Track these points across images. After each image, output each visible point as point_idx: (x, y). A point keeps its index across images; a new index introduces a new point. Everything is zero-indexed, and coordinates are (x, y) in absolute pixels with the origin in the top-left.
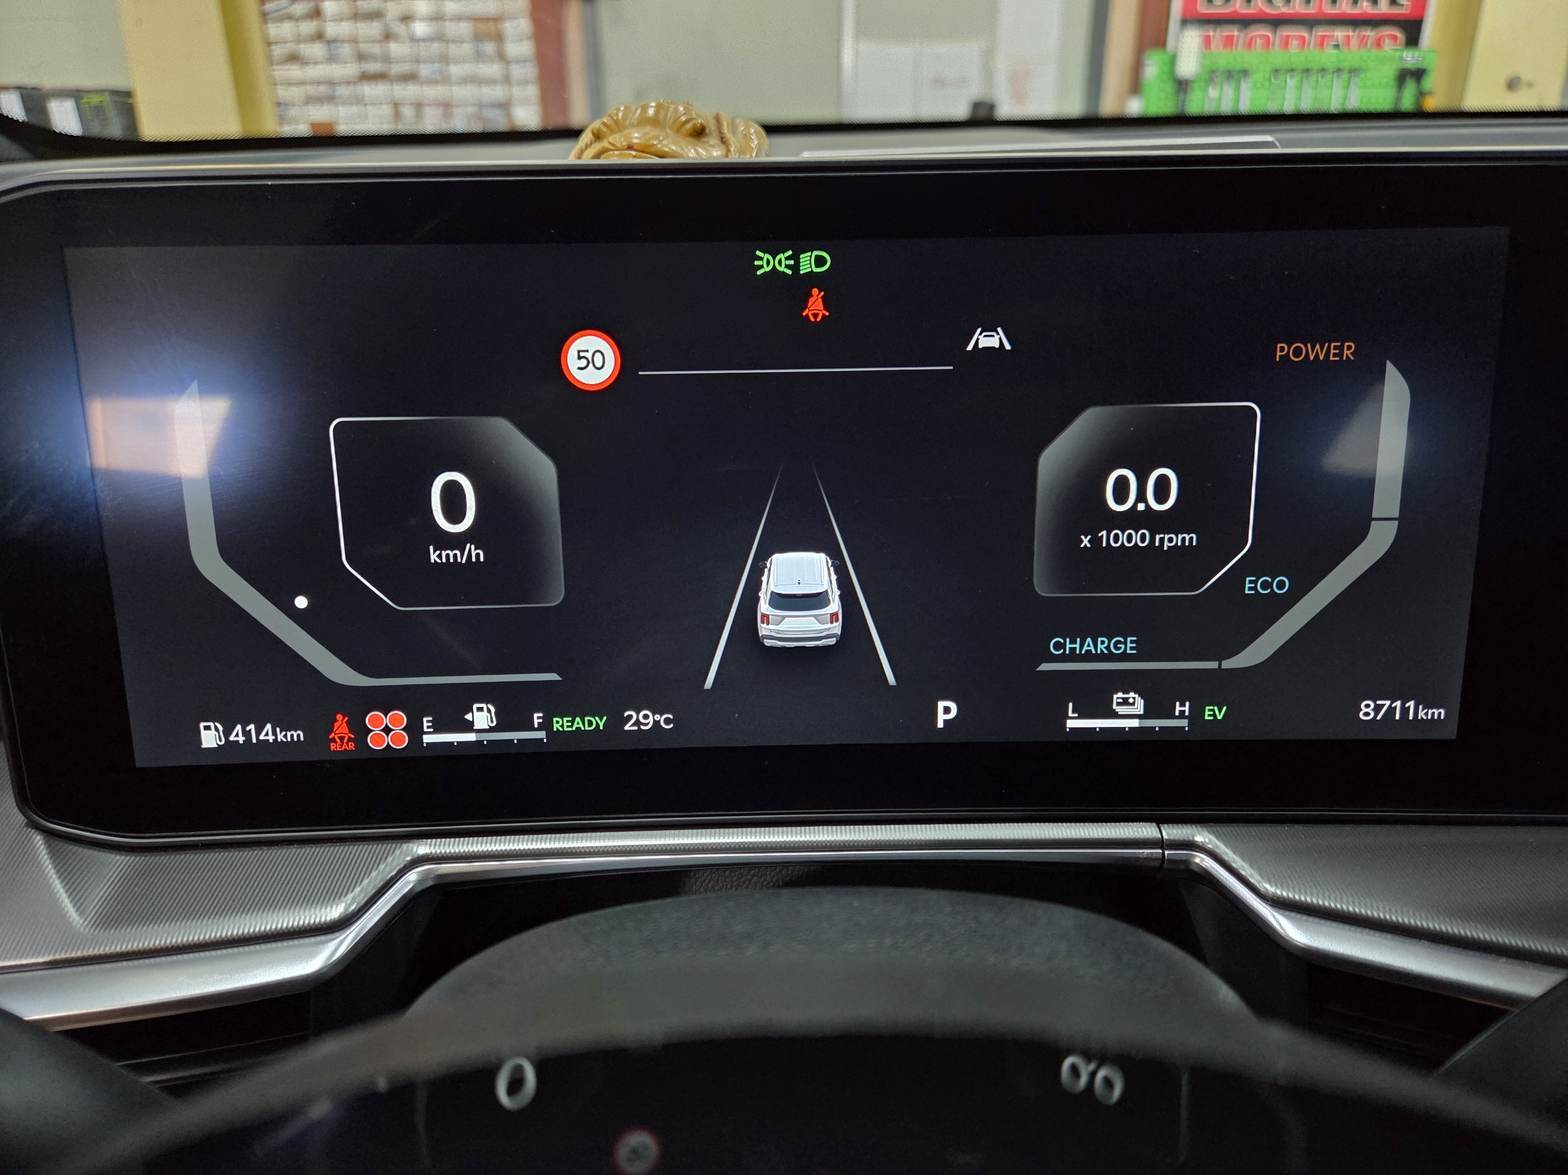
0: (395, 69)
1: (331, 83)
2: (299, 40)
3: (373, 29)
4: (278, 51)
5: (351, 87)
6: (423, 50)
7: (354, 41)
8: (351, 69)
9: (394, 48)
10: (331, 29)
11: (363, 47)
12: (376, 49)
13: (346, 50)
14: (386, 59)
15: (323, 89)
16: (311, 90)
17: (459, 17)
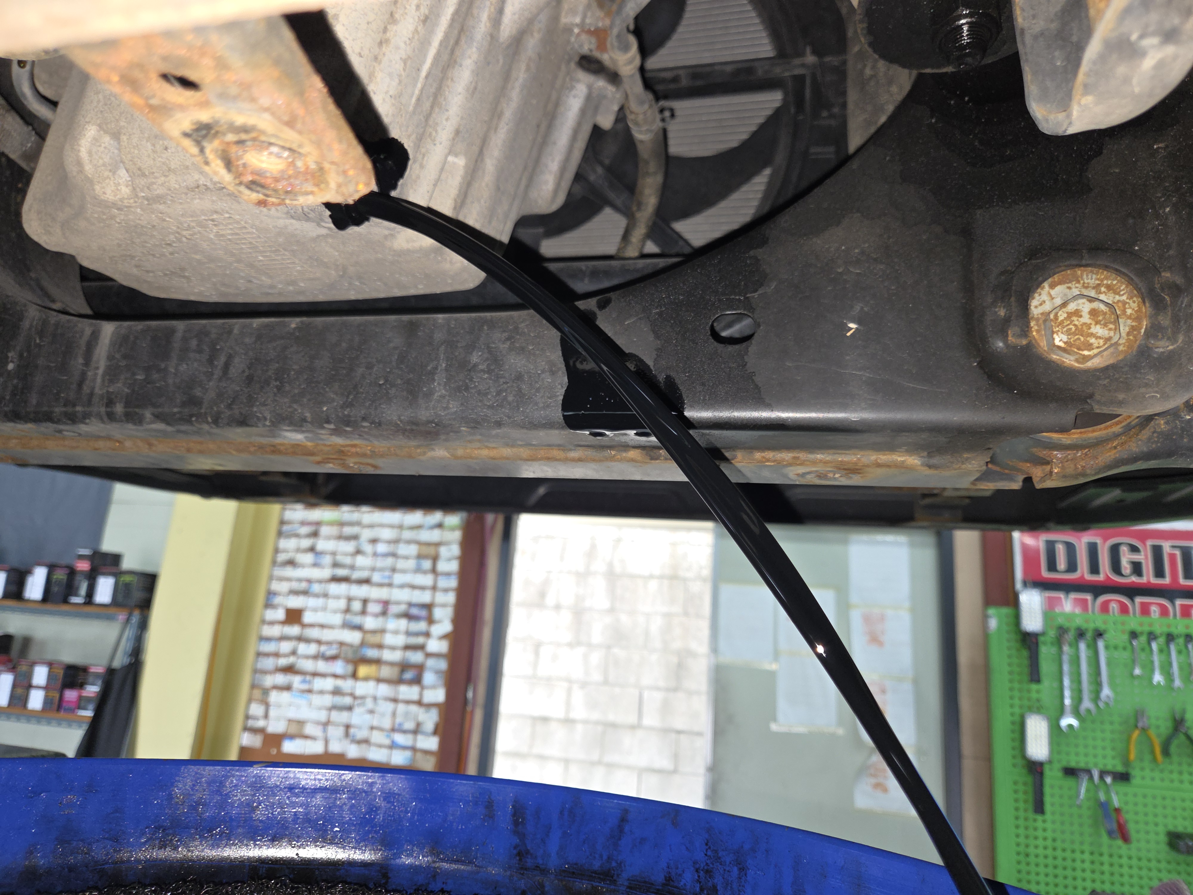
0: (356, 575)
1: (309, 581)
2: (298, 550)
3: (349, 547)
4: (282, 557)
5: (323, 585)
6: (380, 563)
7: (334, 554)
8: (326, 573)
9: (361, 561)
10: (321, 545)
11: (340, 558)
12: (348, 560)
13: (327, 560)
14: (352, 567)
15: (304, 585)
16: (295, 585)
17: (409, 542)
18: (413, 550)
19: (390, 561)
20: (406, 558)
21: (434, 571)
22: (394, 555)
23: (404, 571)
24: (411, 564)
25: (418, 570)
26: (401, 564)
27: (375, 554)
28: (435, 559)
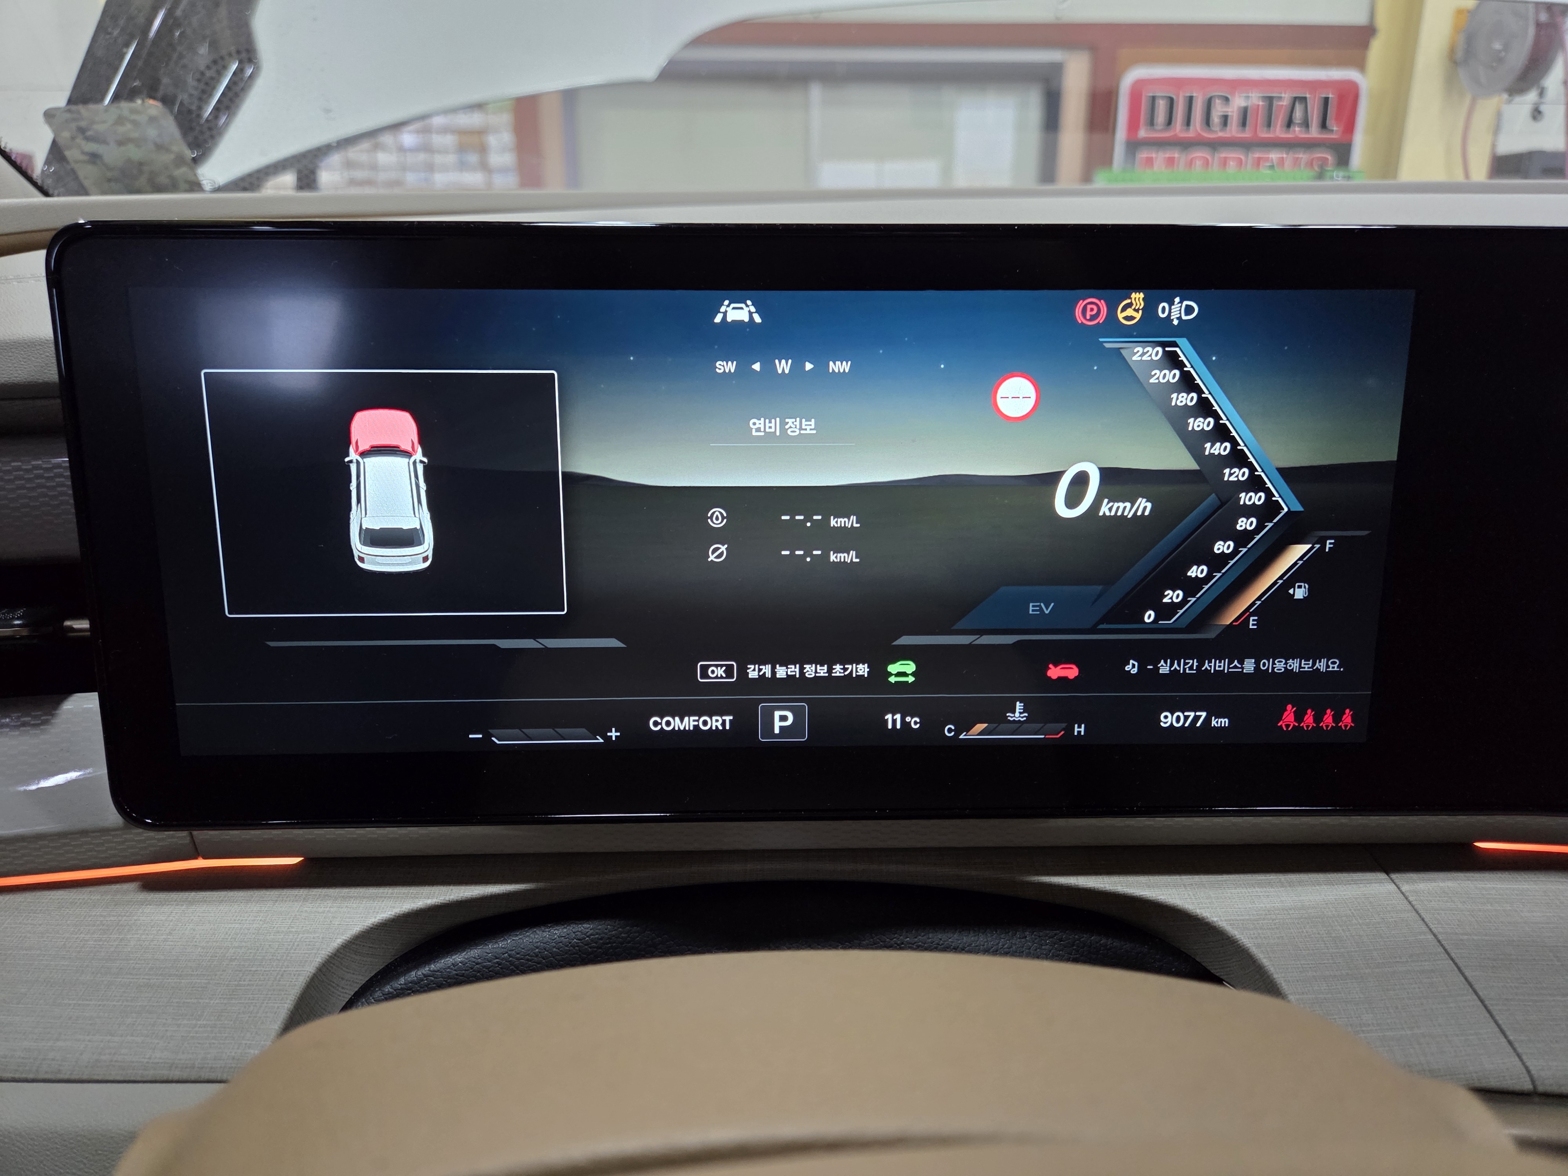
0: (382, 177)
6: (409, 159)
8: (340, 176)
9: (382, 158)
12: (364, 158)
17: (445, 130)
18: (449, 140)
19: (422, 157)
20: (444, 151)
21: (484, 166)
22: (426, 148)
23: (445, 169)
24: (451, 158)
25: (462, 166)
26: (438, 159)
27: (401, 149)
28: (483, 149)
